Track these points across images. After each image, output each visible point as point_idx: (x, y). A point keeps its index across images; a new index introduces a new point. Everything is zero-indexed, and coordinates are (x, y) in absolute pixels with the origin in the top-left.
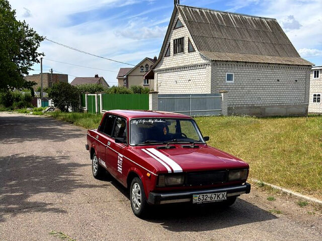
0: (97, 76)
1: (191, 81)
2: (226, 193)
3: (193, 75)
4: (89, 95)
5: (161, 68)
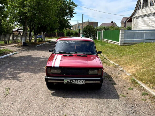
0: (112, 22)
1: (151, 22)
2: (84, 81)
3: (152, 19)
4: (99, 31)
5: (136, 16)
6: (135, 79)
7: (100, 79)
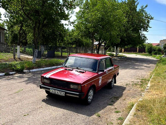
2: (64, 93)
6: (134, 106)
7: (78, 93)
